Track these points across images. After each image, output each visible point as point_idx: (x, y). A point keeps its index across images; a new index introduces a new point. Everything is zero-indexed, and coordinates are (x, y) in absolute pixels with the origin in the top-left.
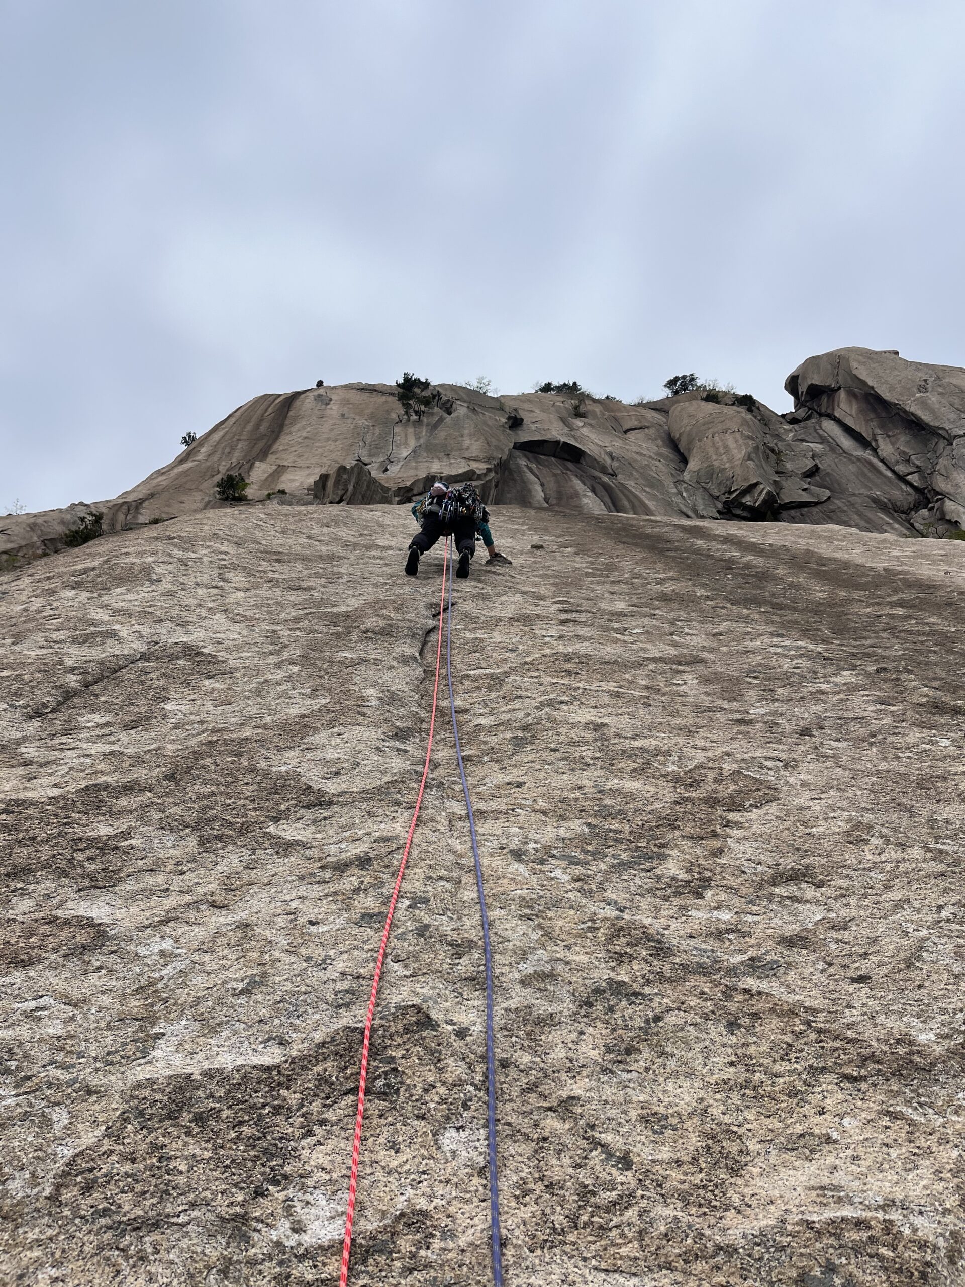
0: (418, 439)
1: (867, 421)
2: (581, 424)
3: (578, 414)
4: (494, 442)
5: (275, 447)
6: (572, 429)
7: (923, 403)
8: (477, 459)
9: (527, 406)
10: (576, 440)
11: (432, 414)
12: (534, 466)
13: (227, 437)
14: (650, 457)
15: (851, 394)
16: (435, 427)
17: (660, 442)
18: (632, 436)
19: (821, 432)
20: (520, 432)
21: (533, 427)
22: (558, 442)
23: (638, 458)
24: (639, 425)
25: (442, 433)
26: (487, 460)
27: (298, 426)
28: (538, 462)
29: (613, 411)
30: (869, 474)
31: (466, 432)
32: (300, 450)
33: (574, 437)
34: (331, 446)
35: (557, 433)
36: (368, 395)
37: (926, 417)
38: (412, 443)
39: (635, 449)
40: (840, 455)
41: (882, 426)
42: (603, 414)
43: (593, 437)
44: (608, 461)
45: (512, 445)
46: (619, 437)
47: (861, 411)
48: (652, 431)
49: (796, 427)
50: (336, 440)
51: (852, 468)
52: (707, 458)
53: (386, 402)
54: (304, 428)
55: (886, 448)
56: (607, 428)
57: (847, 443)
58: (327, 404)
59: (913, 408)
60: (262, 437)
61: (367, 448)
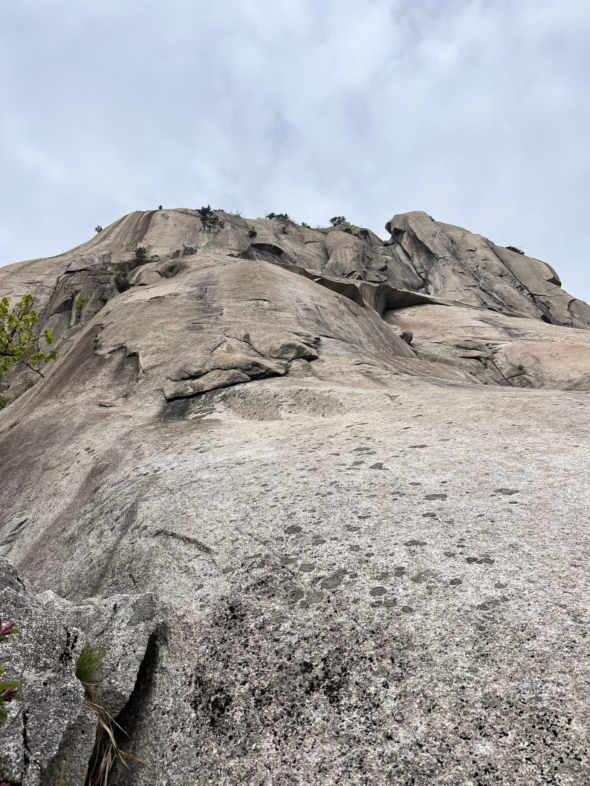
0: (209, 239)
1: (411, 248)
2: (284, 237)
3: (284, 232)
4: (242, 243)
5: (145, 237)
6: (279, 240)
7: (432, 243)
8: (234, 250)
9: (259, 226)
10: (280, 245)
11: (215, 228)
12: (259, 255)
13: (123, 230)
14: (313, 256)
15: (409, 235)
16: (216, 234)
17: (321, 250)
18: (308, 245)
19: (394, 251)
20: (254, 239)
21: (261, 237)
22: (272, 245)
23: (308, 256)
25: (219, 237)
26: (238, 250)
27: (155, 228)
28: (262, 254)
29: (301, 232)
30: (407, 272)
31: (230, 237)
32: (157, 239)
33: (279, 243)
34: (170, 238)
35: (271, 240)
36: (185, 216)
37: (431, 249)
38: (207, 240)
39: (307, 252)
40: (398, 262)
41: (417, 251)
42: (296, 233)
43: (288, 244)
44: (294, 256)
45: (250, 245)
46: (301, 246)
47: (410, 243)
48: (318, 244)
49: (385, 248)
50: (173, 236)
51: (401, 268)
52: (337, 258)
53: (194, 220)
54: (158, 229)
55: (416, 261)
56: (297, 241)
57: (403, 257)
58: (167, 219)
59: (428, 244)
60: (139, 232)
61: (187, 241)
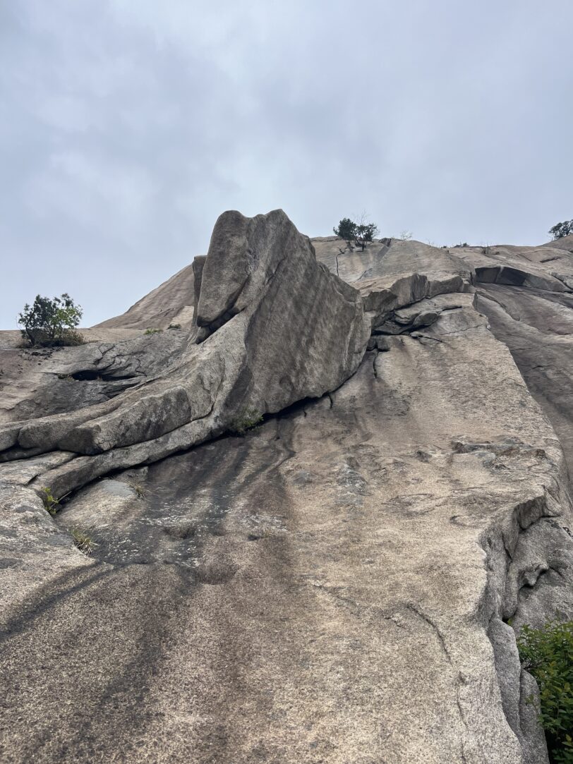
24: (550, 257)
